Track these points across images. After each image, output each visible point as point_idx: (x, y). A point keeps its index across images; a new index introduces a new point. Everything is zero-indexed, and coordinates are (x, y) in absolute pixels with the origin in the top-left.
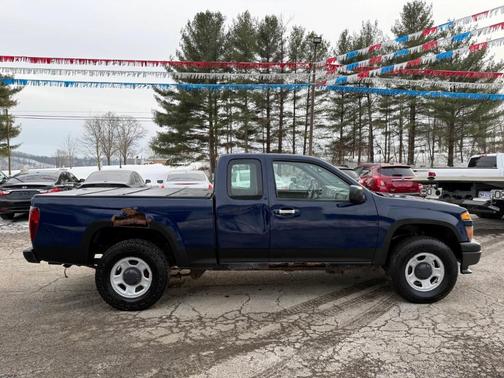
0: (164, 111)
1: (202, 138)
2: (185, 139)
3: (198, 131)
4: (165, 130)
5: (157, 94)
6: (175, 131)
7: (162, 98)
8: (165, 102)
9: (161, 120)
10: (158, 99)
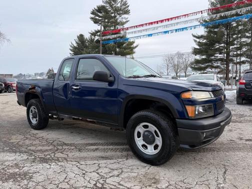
0: (198, 47)
1: (221, 60)
2: (211, 61)
3: (219, 56)
4: (198, 57)
5: (195, 38)
6: (204, 57)
7: (198, 40)
8: (199, 42)
9: (196, 52)
10: (195, 41)
